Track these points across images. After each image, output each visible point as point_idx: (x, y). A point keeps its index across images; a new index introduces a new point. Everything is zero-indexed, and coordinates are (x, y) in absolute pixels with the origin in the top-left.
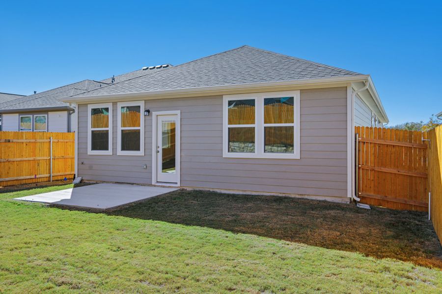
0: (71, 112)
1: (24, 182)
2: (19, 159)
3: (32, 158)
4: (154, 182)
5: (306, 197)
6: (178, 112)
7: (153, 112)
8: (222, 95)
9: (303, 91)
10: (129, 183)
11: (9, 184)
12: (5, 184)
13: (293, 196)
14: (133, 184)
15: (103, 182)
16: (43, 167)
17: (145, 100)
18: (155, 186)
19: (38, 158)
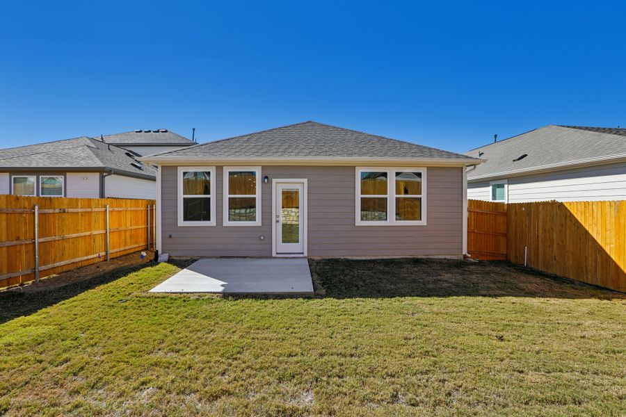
0: (105, 174)
1: (80, 265)
2: (75, 235)
3: (88, 233)
4: (274, 255)
5: (431, 257)
6: (305, 181)
7: (273, 180)
8: (355, 167)
9: (429, 169)
10: (240, 257)
11: (64, 269)
12: (60, 270)
13: (419, 257)
14: (245, 257)
15: (203, 257)
16: (99, 243)
17: (262, 166)
18: (275, 258)
19: (95, 233)
